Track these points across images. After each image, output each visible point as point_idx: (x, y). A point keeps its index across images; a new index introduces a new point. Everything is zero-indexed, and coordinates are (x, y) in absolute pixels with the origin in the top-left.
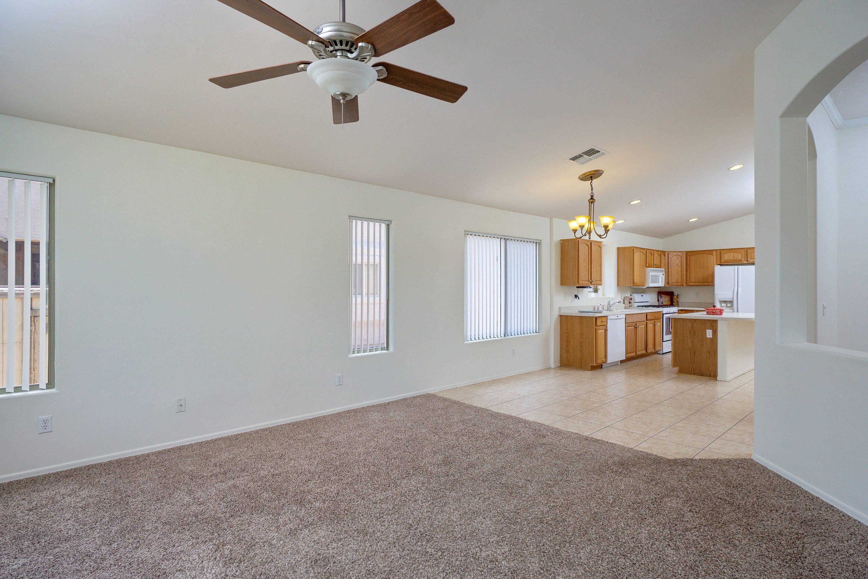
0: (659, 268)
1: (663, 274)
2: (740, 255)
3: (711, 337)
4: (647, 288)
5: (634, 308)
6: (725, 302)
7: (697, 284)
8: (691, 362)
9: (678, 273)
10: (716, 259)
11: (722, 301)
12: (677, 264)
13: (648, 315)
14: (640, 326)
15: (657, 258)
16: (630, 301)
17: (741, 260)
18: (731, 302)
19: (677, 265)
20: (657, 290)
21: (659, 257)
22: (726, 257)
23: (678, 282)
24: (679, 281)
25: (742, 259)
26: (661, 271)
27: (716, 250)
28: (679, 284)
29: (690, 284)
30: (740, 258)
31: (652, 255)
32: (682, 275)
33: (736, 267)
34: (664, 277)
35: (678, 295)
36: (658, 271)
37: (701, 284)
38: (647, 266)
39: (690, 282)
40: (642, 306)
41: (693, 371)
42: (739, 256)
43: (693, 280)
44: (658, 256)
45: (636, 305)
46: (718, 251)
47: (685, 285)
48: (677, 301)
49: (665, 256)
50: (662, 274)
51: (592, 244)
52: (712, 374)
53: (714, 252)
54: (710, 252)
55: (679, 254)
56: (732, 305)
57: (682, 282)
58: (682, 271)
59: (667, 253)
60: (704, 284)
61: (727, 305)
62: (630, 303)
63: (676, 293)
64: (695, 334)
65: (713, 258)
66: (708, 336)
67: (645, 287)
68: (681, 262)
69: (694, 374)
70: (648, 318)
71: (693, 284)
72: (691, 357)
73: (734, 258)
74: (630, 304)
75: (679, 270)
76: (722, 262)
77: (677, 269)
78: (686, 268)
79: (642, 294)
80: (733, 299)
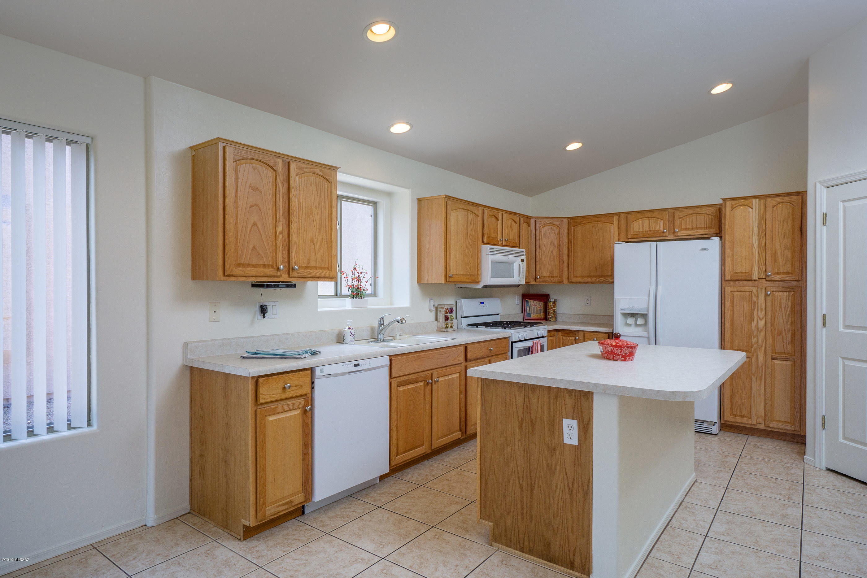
0: (515, 247)
1: (522, 260)
2: (661, 222)
3: (575, 441)
4: (485, 286)
5: (459, 330)
6: (633, 315)
7: (586, 280)
8: (522, 514)
9: (554, 259)
10: (619, 232)
11: (628, 314)
12: (552, 242)
13: (469, 350)
14: (441, 379)
15: (511, 226)
16: (449, 314)
17: (663, 232)
18: (644, 316)
19: (551, 244)
20: (521, 291)
21: (515, 227)
22: (637, 227)
23: (552, 277)
24: (556, 274)
25: (664, 229)
26: (518, 254)
27: (619, 214)
28: (556, 280)
29: (574, 279)
30: (662, 229)
31: (498, 220)
32: (561, 262)
33: (654, 244)
34: (523, 265)
35: (555, 300)
36: (511, 253)
37: (593, 279)
38: (485, 241)
39: (574, 276)
40: (477, 325)
41: (526, 542)
42: (660, 225)
43: (579, 273)
44: (513, 223)
45: (465, 322)
46: (622, 215)
47: (565, 281)
48: (554, 312)
49: (529, 225)
50: (519, 259)
51: (293, 166)
52: (577, 560)
53: (616, 218)
54: (607, 218)
55: (555, 223)
56: (646, 323)
57: (561, 275)
58: (560, 256)
59: (533, 221)
60: (597, 281)
61: (636, 321)
62: (447, 319)
63: (552, 298)
64: (533, 429)
65: (613, 229)
66: (566, 441)
67: (480, 286)
68: (560, 239)
69: (531, 552)
70: (470, 356)
71: (580, 280)
72: (522, 495)
73: (649, 228)
74: (449, 322)
75: (555, 253)
76: (629, 236)
77: (552, 251)
78: (568, 249)
79: (482, 300)
80: (648, 309)
